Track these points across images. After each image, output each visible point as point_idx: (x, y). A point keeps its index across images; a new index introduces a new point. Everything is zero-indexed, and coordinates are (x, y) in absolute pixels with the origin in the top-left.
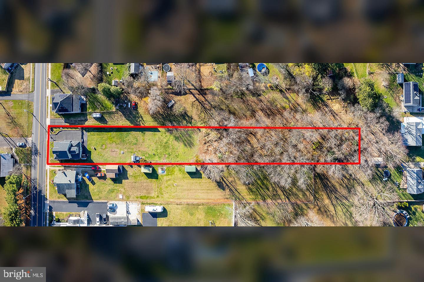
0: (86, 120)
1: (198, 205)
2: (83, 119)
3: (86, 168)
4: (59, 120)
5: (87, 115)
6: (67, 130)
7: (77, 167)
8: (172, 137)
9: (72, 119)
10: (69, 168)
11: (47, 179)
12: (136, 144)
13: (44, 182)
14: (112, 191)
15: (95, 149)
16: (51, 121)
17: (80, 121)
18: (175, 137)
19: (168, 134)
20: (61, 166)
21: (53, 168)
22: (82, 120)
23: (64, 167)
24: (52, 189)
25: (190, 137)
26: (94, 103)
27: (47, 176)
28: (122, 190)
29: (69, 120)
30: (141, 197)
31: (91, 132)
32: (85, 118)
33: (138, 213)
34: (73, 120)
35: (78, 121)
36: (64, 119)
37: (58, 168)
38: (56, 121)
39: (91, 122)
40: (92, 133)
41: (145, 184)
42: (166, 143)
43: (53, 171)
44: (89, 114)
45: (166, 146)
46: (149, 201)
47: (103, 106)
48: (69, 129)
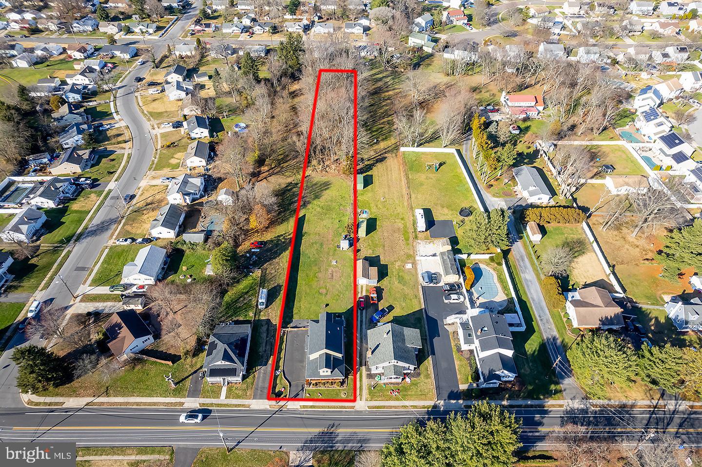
0: (268, 321)
1: (407, 178)
2: (264, 328)
3: (361, 321)
4: (259, 377)
5: (259, 320)
6: (282, 360)
7: (361, 339)
8: (315, 202)
9: (261, 350)
10: (364, 356)
11: (391, 407)
12: (322, 245)
13: (396, 413)
14: (401, 279)
15: (327, 305)
16: (258, 397)
17: (268, 334)
18: (314, 199)
19: (310, 206)
20: (359, 373)
21: (365, 392)
22: (268, 330)
23: (361, 365)
24: (409, 393)
25: (316, 184)
26: (238, 308)
27: (384, 407)
28: (398, 264)
29: (262, 357)
30: (407, 239)
31: (294, 313)
32: (264, 323)
33: (432, 244)
34: (264, 349)
35: (267, 337)
36: (259, 367)
37: (365, 380)
38: (260, 384)
39: (274, 314)
40: (295, 310)
41: (385, 234)
42: (322, 208)
43: (370, 393)
44: (257, 316)
45: (328, 209)
46: (411, 230)
47: (248, 292)
48: (282, 355)
